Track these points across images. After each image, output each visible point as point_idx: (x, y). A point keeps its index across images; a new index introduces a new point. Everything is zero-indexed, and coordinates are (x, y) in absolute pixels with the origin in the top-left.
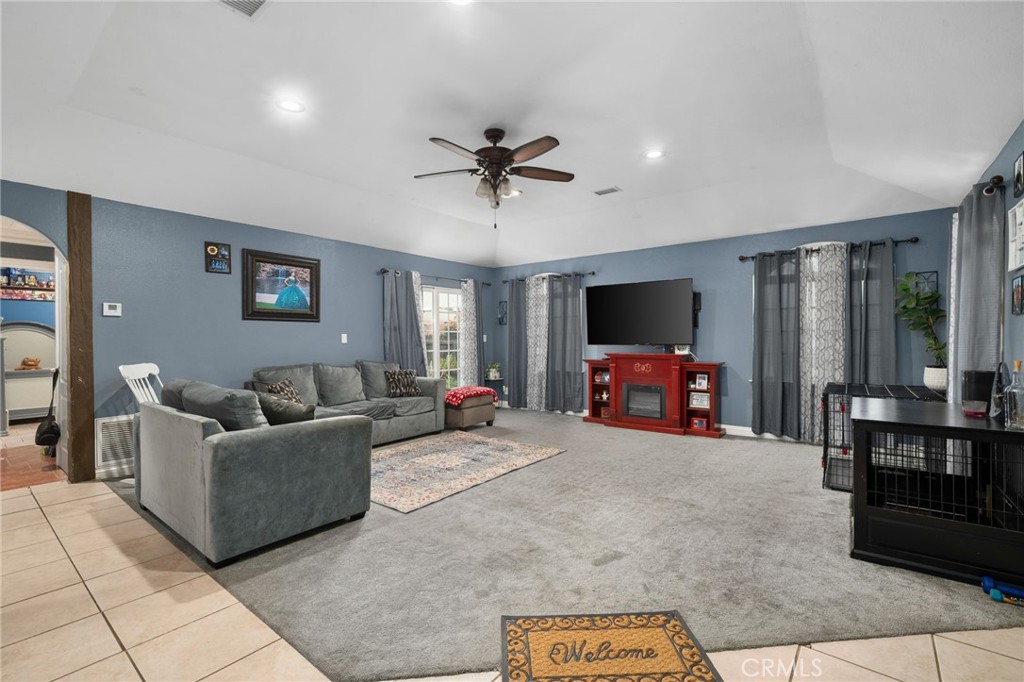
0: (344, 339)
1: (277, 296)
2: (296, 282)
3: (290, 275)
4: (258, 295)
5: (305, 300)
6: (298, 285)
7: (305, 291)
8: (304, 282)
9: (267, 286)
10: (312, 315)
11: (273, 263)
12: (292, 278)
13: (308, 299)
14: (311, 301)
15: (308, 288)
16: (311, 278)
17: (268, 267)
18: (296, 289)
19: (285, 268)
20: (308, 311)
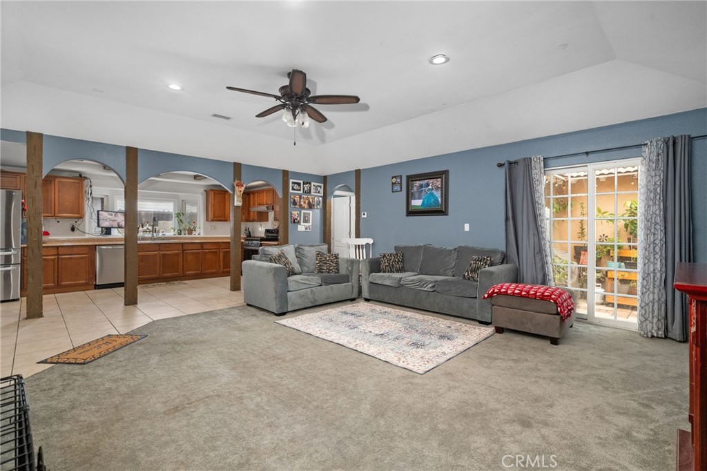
0: (467, 227)
1: (421, 201)
2: (432, 189)
3: (429, 185)
4: (413, 201)
5: (438, 201)
6: (433, 191)
7: (438, 194)
8: (437, 188)
9: (417, 196)
10: (441, 211)
11: (419, 180)
12: (430, 187)
13: (440, 200)
14: (442, 202)
15: (440, 192)
16: (442, 185)
17: (417, 183)
18: (432, 194)
19: (426, 181)
20: (439, 208)
